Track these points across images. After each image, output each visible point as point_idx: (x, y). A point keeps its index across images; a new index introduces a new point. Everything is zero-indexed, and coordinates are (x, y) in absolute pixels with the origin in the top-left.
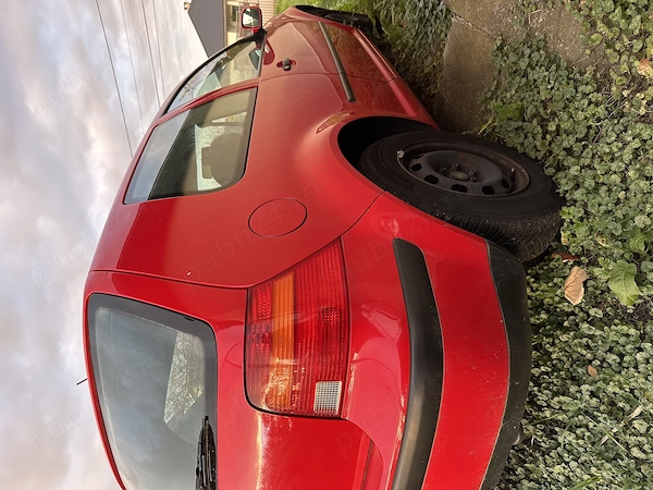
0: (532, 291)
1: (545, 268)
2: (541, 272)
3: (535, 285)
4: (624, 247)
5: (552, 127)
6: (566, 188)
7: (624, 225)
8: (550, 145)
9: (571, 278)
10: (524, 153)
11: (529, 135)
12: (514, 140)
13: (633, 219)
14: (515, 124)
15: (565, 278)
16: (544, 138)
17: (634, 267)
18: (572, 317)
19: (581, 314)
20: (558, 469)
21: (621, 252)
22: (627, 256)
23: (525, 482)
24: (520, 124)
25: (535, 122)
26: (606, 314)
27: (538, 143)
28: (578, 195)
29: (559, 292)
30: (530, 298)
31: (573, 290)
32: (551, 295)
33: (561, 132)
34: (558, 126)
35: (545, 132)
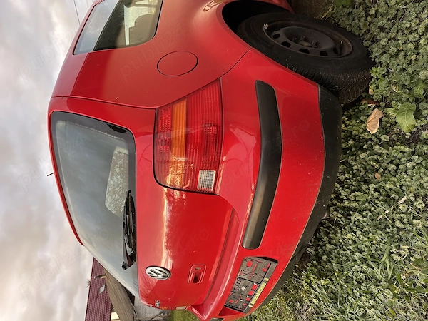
0: (346, 126)
1: (356, 110)
2: (352, 113)
3: (348, 122)
4: (409, 94)
5: (373, 12)
6: (377, 54)
7: (412, 78)
8: (369, 25)
9: (372, 116)
10: (351, 31)
11: (356, 18)
12: (345, 23)
13: (418, 74)
14: (347, 11)
15: (368, 116)
16: (366, 20)
17: (414, 106)
18: (369, 142)
19: (376, 140)
20: (349, 236)
21: (408, 96)
22: (411, 99)
23: (328, 245)
24: (351, 10)
25: (361, 8)
26: (392, 139)
27: (361, 24)
28: (384, 58)
29: (363, 126)
30: (343, 131)
31: (373, 125)
32: (357, 128)
33: (379, 15)
34: (377, 11)
35: (367, 15)
